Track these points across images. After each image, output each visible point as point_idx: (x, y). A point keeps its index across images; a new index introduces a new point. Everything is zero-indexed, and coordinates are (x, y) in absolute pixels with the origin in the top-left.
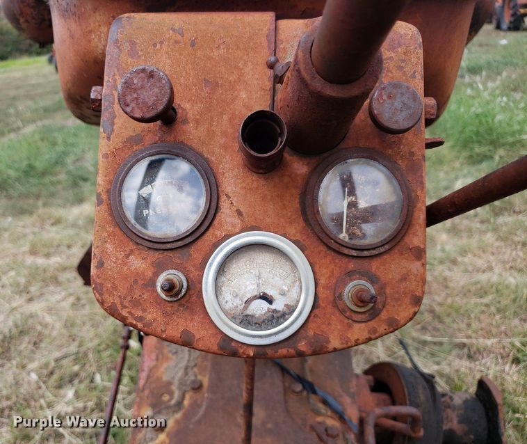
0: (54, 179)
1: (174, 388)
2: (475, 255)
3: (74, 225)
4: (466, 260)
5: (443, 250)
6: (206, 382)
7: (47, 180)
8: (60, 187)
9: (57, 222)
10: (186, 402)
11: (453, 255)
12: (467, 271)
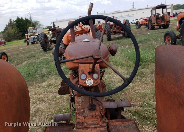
0: (36, 76)
1: (80, 102)
2: (137, 87)
3: (44, 87)
4: (135, 88)
5: (130, 86)
6: (84, 101)
7: (34, 76)
8: (38, 78)
9: (39, 87)
10: (82, 103)
11: (132, 87)
12: (135, 90)
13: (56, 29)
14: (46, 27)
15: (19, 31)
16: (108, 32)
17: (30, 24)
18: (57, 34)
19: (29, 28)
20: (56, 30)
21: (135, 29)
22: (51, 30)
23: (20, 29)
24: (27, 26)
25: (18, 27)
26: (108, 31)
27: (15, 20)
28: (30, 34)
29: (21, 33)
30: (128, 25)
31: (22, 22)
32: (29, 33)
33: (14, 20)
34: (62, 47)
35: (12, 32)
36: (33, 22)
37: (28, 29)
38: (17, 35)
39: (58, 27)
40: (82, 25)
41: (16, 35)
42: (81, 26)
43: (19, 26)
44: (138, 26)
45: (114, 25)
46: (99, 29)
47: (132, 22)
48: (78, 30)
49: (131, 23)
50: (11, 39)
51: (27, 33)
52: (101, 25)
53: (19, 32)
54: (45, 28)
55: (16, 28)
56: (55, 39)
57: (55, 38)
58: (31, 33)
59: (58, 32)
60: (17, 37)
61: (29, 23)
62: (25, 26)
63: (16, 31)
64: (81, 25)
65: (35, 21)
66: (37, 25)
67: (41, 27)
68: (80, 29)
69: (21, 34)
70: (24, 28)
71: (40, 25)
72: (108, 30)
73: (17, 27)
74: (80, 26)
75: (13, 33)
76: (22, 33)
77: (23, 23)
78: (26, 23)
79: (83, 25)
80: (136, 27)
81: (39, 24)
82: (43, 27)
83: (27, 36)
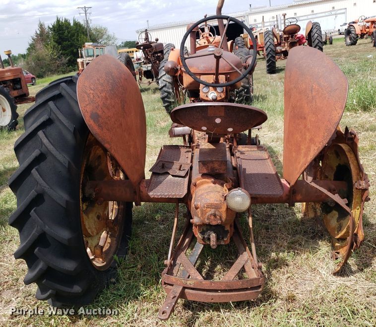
13: (152, 44)
14: (122, 43)
15: (61, 52)
16: (269, 53)
17: (87, 35)
18: (154, 57)
19: (87, 44)
20: (152, 46)
21: (342, 46)
22: (142, 48)
23: (63, 49)
24: (78, 40)
25: (59, 43)
26: (269, 49)
27: (51, 27)
28: (88, 59)
29: (66, 58)
30: (316, 35)
31: (66, 31)
32: (86, 57)
33: (49, 27)
34: (168, 80)
35: (46, 55)
36: (93, 32)
37: (84, 47)
38: (57, 61)
39: (157, 40)
40: (210, 35)
41: (54, 63)
42: (207, 37)
43: (60, 40)
44: (350, 39)
45: (285, 36)
46: (251, 46)
47: (340, 28)
48: (200, 45)
49: (337, 33)
50: (44, 72)
51: (82, 57)
52: (256, 36)
53: (62, 54)
54: (120, 47)
55: (54, 46)
56: (150, 68)
57: (151, 65)
58: (91, 56)
59: (156, 53)
60: (58, 66)
61: (83, 33)
62: (74, 41)
63: (55, 54)
64: (208, 34)
65: (98, 28)
66: (101, 37)
67: (110, 42)
68: (205, 43)
69: (65, 60)
70: (72, 45)
71: (109, 38)
72: (269, 47)
73: (56, 42)
74: (205, 36)
75: (48, 58)
76: (68, 59)
77: (69, 32)
78: (76, 34)
79: (211, 33)
80: (346, 41)
81: (105, 37)
82: (116, 43)
83: (82, 63)
